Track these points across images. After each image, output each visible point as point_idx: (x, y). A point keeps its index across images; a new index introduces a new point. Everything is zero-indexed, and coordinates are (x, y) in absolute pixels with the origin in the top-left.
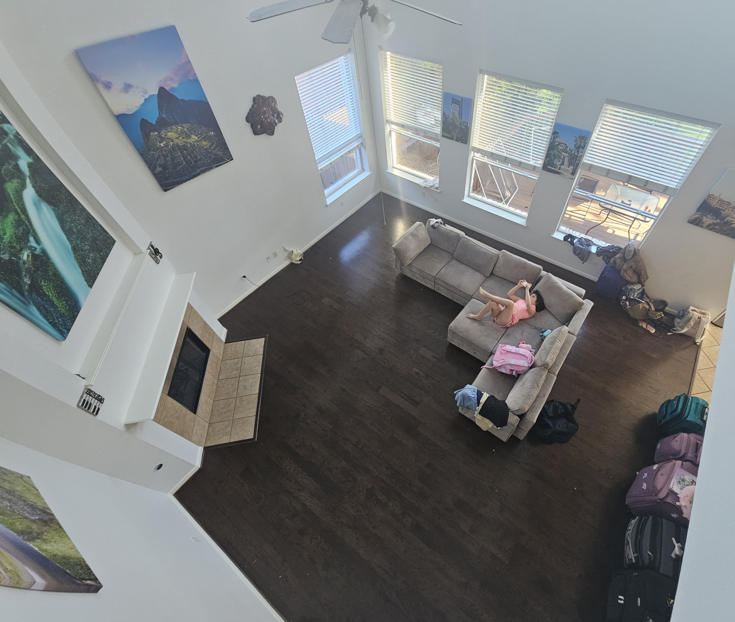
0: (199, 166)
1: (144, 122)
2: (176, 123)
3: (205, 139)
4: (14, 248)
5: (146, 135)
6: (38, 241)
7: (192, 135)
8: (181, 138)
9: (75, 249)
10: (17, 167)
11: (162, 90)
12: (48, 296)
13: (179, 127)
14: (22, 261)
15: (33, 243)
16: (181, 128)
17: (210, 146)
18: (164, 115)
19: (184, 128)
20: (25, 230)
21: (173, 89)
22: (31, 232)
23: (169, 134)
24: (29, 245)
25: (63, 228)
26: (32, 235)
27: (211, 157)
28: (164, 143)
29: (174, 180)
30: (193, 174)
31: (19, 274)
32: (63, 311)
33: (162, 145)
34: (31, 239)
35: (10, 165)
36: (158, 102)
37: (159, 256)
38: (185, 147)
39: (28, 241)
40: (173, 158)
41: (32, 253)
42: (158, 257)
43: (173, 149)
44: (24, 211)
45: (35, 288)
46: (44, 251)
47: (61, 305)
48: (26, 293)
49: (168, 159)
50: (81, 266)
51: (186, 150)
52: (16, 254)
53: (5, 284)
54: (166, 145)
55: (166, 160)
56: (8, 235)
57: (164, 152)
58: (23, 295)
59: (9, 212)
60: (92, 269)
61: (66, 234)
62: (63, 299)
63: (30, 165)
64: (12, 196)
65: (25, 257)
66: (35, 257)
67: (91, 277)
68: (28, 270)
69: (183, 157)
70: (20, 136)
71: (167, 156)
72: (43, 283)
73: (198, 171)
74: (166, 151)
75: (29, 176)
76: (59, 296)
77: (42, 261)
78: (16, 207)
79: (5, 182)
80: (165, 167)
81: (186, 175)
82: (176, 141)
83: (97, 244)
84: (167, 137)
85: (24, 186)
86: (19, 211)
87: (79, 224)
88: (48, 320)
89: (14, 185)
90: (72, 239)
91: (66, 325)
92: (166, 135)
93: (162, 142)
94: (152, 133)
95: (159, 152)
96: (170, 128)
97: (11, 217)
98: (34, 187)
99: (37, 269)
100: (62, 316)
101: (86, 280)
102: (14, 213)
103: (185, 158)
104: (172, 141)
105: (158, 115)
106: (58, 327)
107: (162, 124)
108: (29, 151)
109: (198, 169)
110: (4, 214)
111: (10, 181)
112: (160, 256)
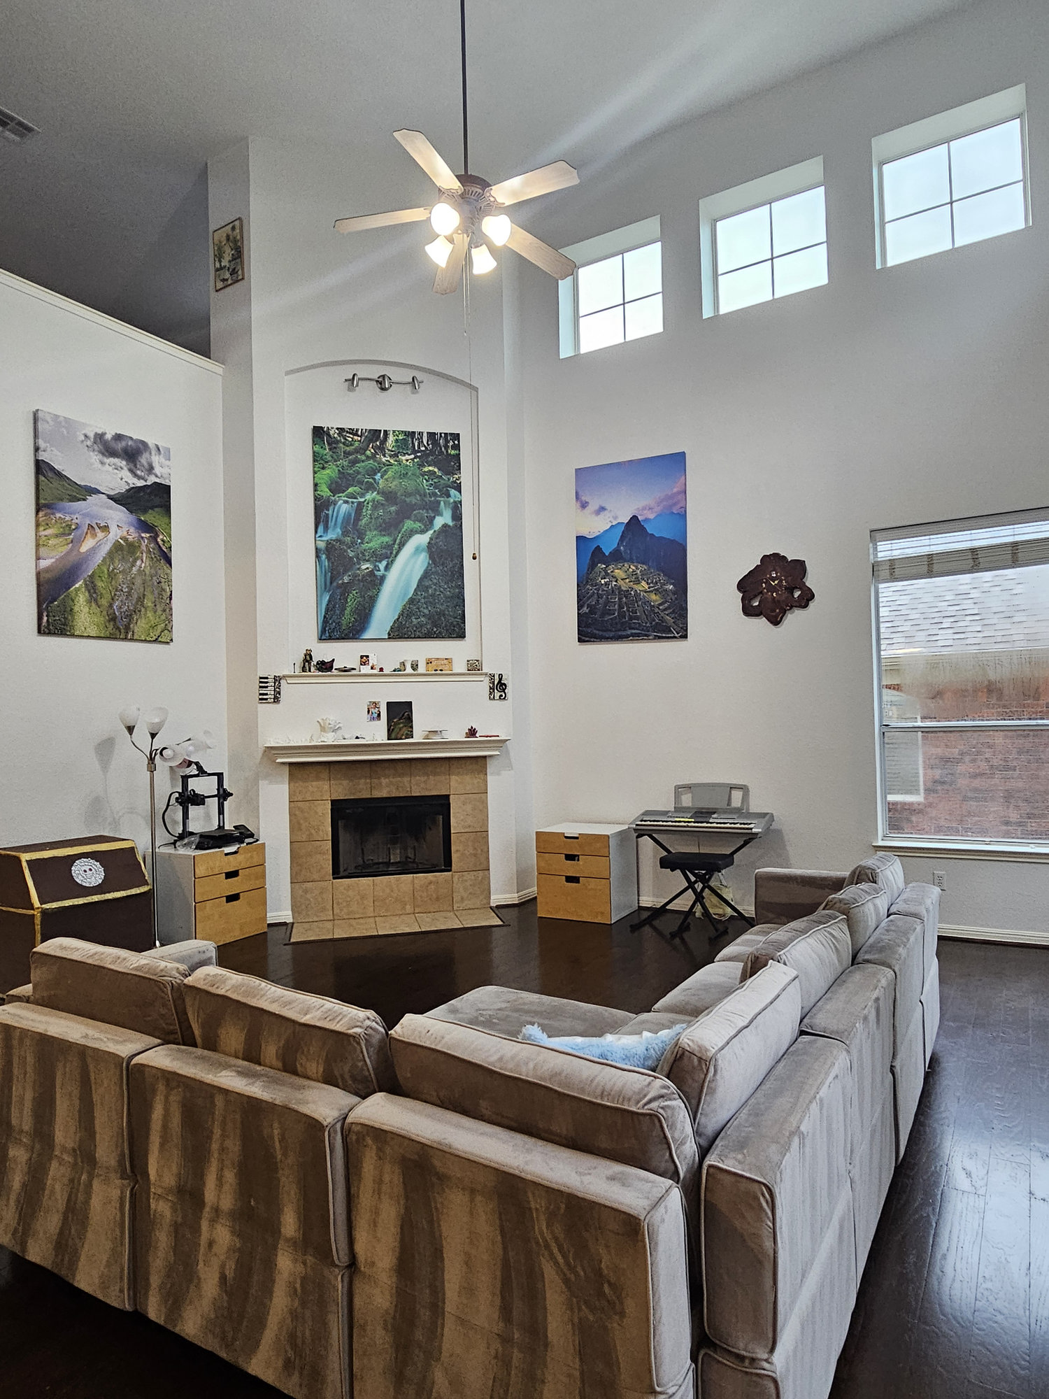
0: (633, 625)
1: (598, 549)
2: (631, 561)
3: (657, 591)
4: (364, 555)
5: (593, 565)
6: (387, 568)
7: (643, 582)
8: (627, 580)
9: (411, 601)
10: (431, 520)
11: (634, 518)
12: (347, 603)
13: (631, 566)
14: (358, 566)
15: (382, 565)
16: (634, 568)
17: (660, 605)
18: (622, 548)
19: (637, 568)
20: (389, 554)
21: (647, 520)
22: (390, 560)
23: (616, 571)
24: (377, 564)
25: (421, 580)
26: (388, 561)
27: (654, 620)
28: (606, 580)
29: (595, 631)
30: (620, 633)
31: (345, 572)
32: (344, 622)
33: (603, 583)
34: (384, 563)
35: (427, 513)
36: (623, 532)
37: (499, 694)
38: (627, 594)
39: (380, 562)
40: (607, 602)
41: (373, 570)
42: (497, 694)
43: (613, 591)
44: (402, 545)
45: (346, 589)
46: (383, 578)
47: (348, 618)
48: (335, 584)
49: (601, 601)
50: (402, 614)
51: (626, 598)
52: (361, 558)
53: (329, 565)
54: (606, 583)
55: (598, 601)
56: (369, 545)
57: (600, 592)
58: (331, 583)
59: (391, 536)
60: (408, 628)
61: (418, 586)
62: (356, 617)
63: (445, 526)
64: (403, 530)
65: (364, 567)
66: (372, 573)
67: (399, 632)
68: (356, 576)
69: (619, 605)
70: (461, 505)
71: (602, 598)
72: (355, 592)
73: (629, 632)
74: (604, 590)
75: (435, 531)
76: (355, 611)
77: (374, 582)
78: (399, 538)
79: (409, 518)
80: (593, 610)
81: (611, 631)
82: (621, 583)
83: (439, 619)
84: (613, 573)
85: (423, 532)
86: (398, 541)
87: (440, 591)
88: (326, 614)
89: (414, 526)
90: (419, 593)
91: (333, 632)
92: (612, 572)
93: (605, 578)
94: (599, 565)
95: (595, 589)
96: (622, 565)
97: (386, 539)
98: (431, 539)
99: (362, 581)
100: (339, 624)
101: (392, 628)
102: (392, 539)
103: (621, 607)
104: (616, 582)
105: (616, 546)
106: (326, 626)
107: (616, 557)
108: (457, 516)
109: (630, 629)
110: (383, 533)
111: (414, 521)
112: (501, 696)
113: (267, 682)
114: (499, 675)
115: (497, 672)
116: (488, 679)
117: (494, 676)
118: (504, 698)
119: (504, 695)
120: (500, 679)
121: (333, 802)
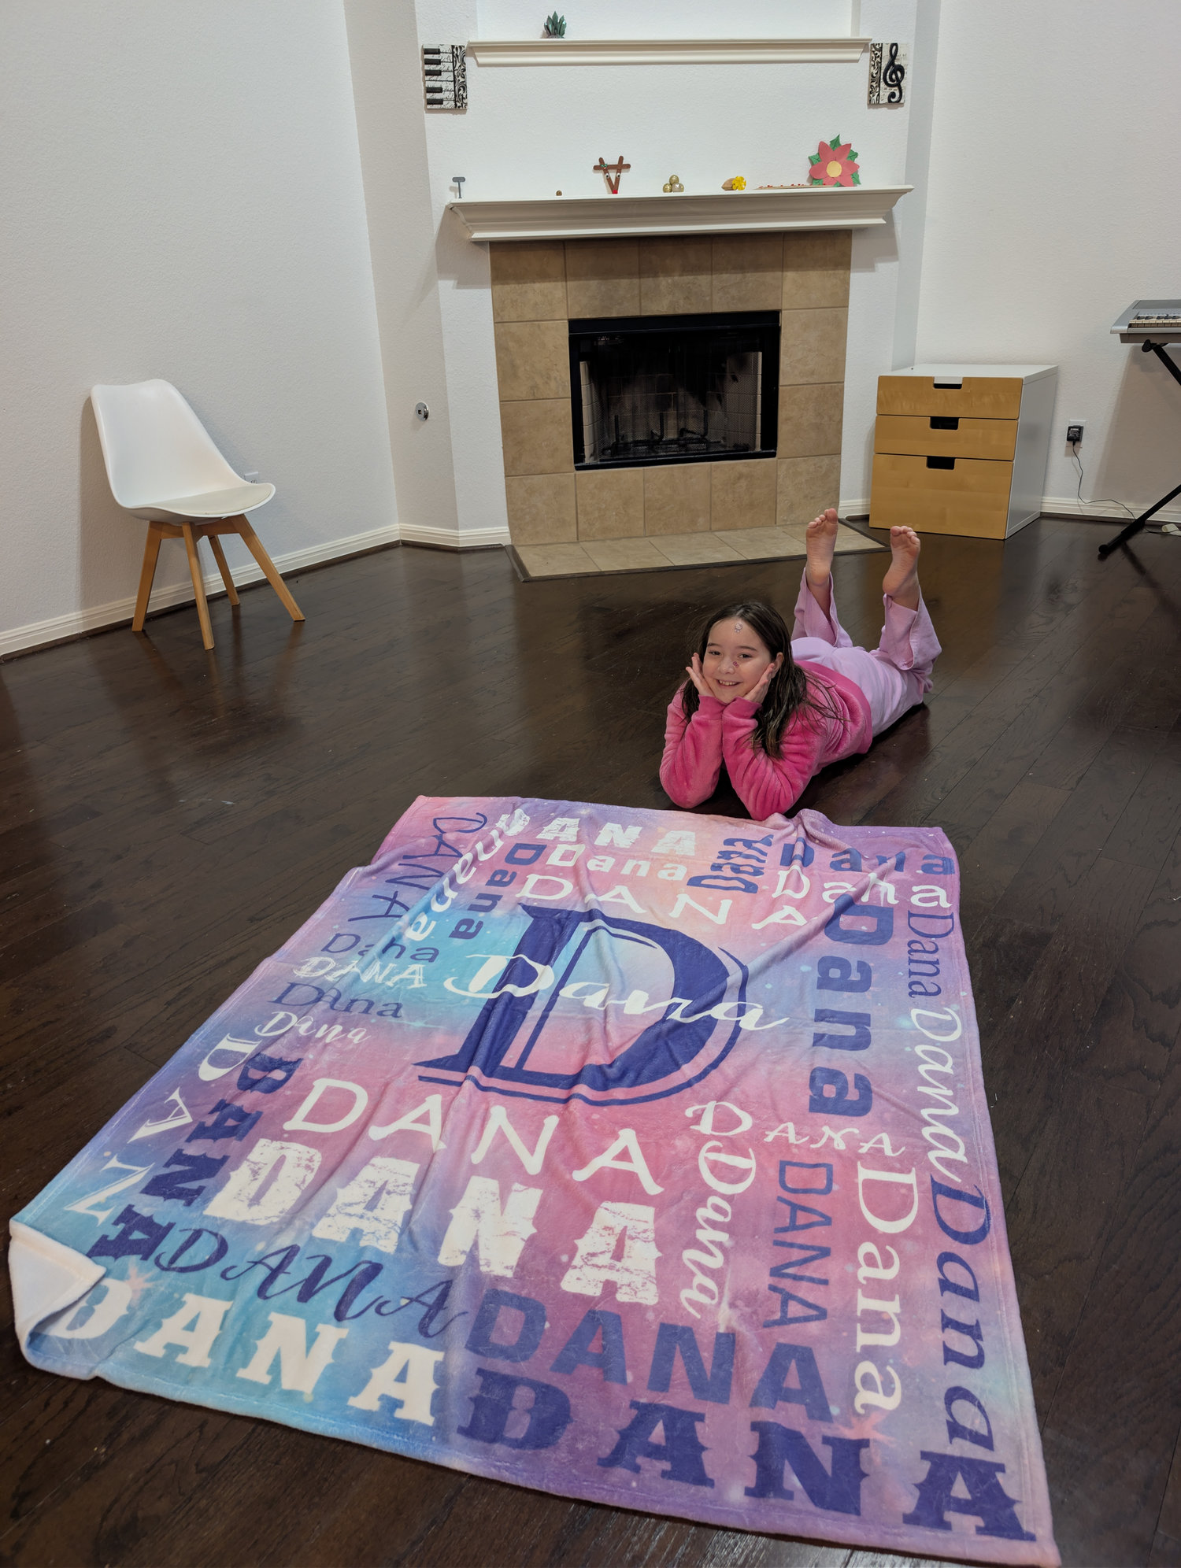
37: (889, 91)
42: (885, 92)
112: (893, 95)
113: (438, 62)
114: (893, 45)
115: (886, 41)
116: (867, 56)
117: (881, 50)
118: (898, 102)
119: (898, 94)
120: (893, 57)
121: (575, 325)
